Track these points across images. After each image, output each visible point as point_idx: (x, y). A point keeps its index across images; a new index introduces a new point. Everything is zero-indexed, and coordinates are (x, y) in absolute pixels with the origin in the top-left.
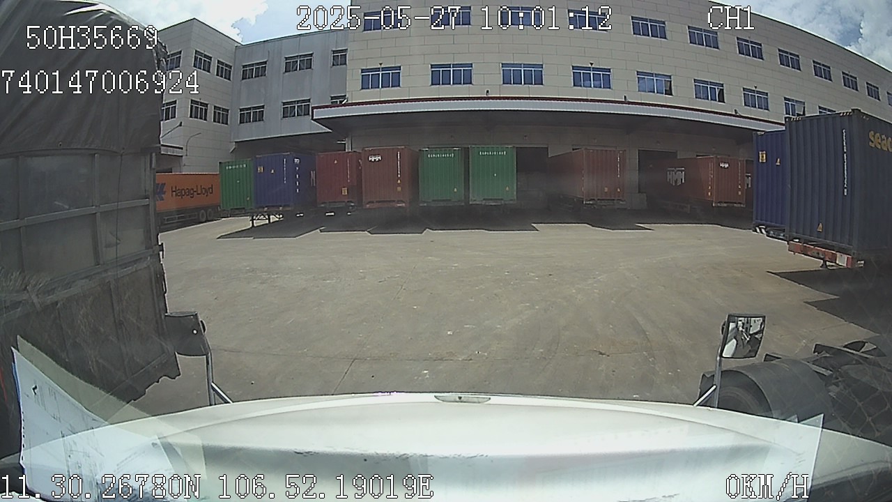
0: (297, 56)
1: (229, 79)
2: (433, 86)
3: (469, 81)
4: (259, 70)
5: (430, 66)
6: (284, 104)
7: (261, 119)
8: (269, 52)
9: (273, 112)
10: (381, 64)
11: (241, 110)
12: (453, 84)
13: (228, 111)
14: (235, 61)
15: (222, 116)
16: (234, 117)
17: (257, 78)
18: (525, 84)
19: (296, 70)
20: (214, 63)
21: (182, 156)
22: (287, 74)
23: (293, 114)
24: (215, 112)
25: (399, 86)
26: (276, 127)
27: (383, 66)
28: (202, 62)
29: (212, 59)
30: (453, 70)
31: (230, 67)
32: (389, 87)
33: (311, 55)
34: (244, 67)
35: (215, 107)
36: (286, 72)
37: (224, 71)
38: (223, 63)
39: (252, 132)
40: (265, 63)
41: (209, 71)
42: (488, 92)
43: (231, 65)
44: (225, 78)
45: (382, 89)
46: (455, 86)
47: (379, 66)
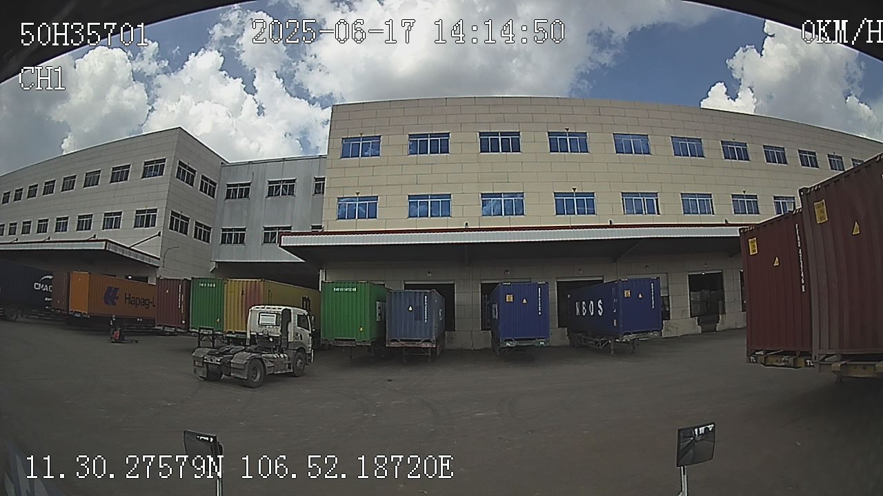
0: (280, 181)
1: (213, 197)
2: (410, 219)
3: (447, 213)
4: (242, 192)
5: (407, 197)
6: (266, 229)
7: (242, 242)
8: (253, 174)
9: (255, 236)
10: (358, 194)
11: (224, 230)
12: (431, 216)
13: (210, 229)
14: (220, 179)
15: (203, 233)
16: (216, 236)
17: (240, 199)
18: (505, 215)
19: (279, 195)
20: (198, 177)
21: (158, 267)
22: (269, 198)
23: (273, 240)
24: (196, 229)
25: (376, 218)
26: (257, 252)
27: (359, 195)
28: (185, 173)
29: (196, 173)
30: (431, 202)
31: (215, 184)
32: (365, 218)
33: (294, 181)
34: (229, 186)
35: (196, 222)
36: (268, 196)
37: (209, 188)
38: (207, 179)
39: (232, 254)
40: (249, 184)
41: (192, 185)
42: (467, 224)
43: (216, 182)
44: (209, 194)
45: (359, 220)
46: (432, 218)
47: (356, 196)
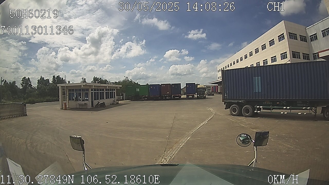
1: (307, 42)
4: (315, 37)
11: (313, 54)
13: (308, 54)
15: (306, 57)
17: (315, 40)
24: (303, 56)
28: (293, 36)
29: (297, 35)
31: (306, 37)
34: (310, 36)
35: (303, 53)
36: (323, 37)
37: (304, 39)
38: (302, 36)
40: (316, 34)
41: (297, 40)
44: (305, 41)
